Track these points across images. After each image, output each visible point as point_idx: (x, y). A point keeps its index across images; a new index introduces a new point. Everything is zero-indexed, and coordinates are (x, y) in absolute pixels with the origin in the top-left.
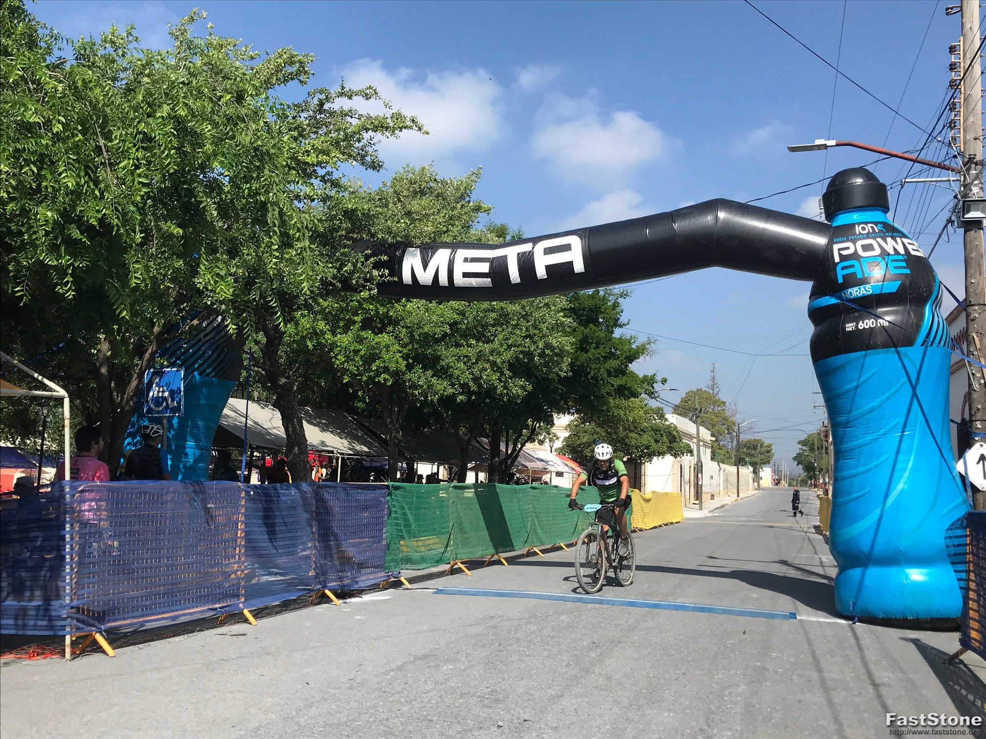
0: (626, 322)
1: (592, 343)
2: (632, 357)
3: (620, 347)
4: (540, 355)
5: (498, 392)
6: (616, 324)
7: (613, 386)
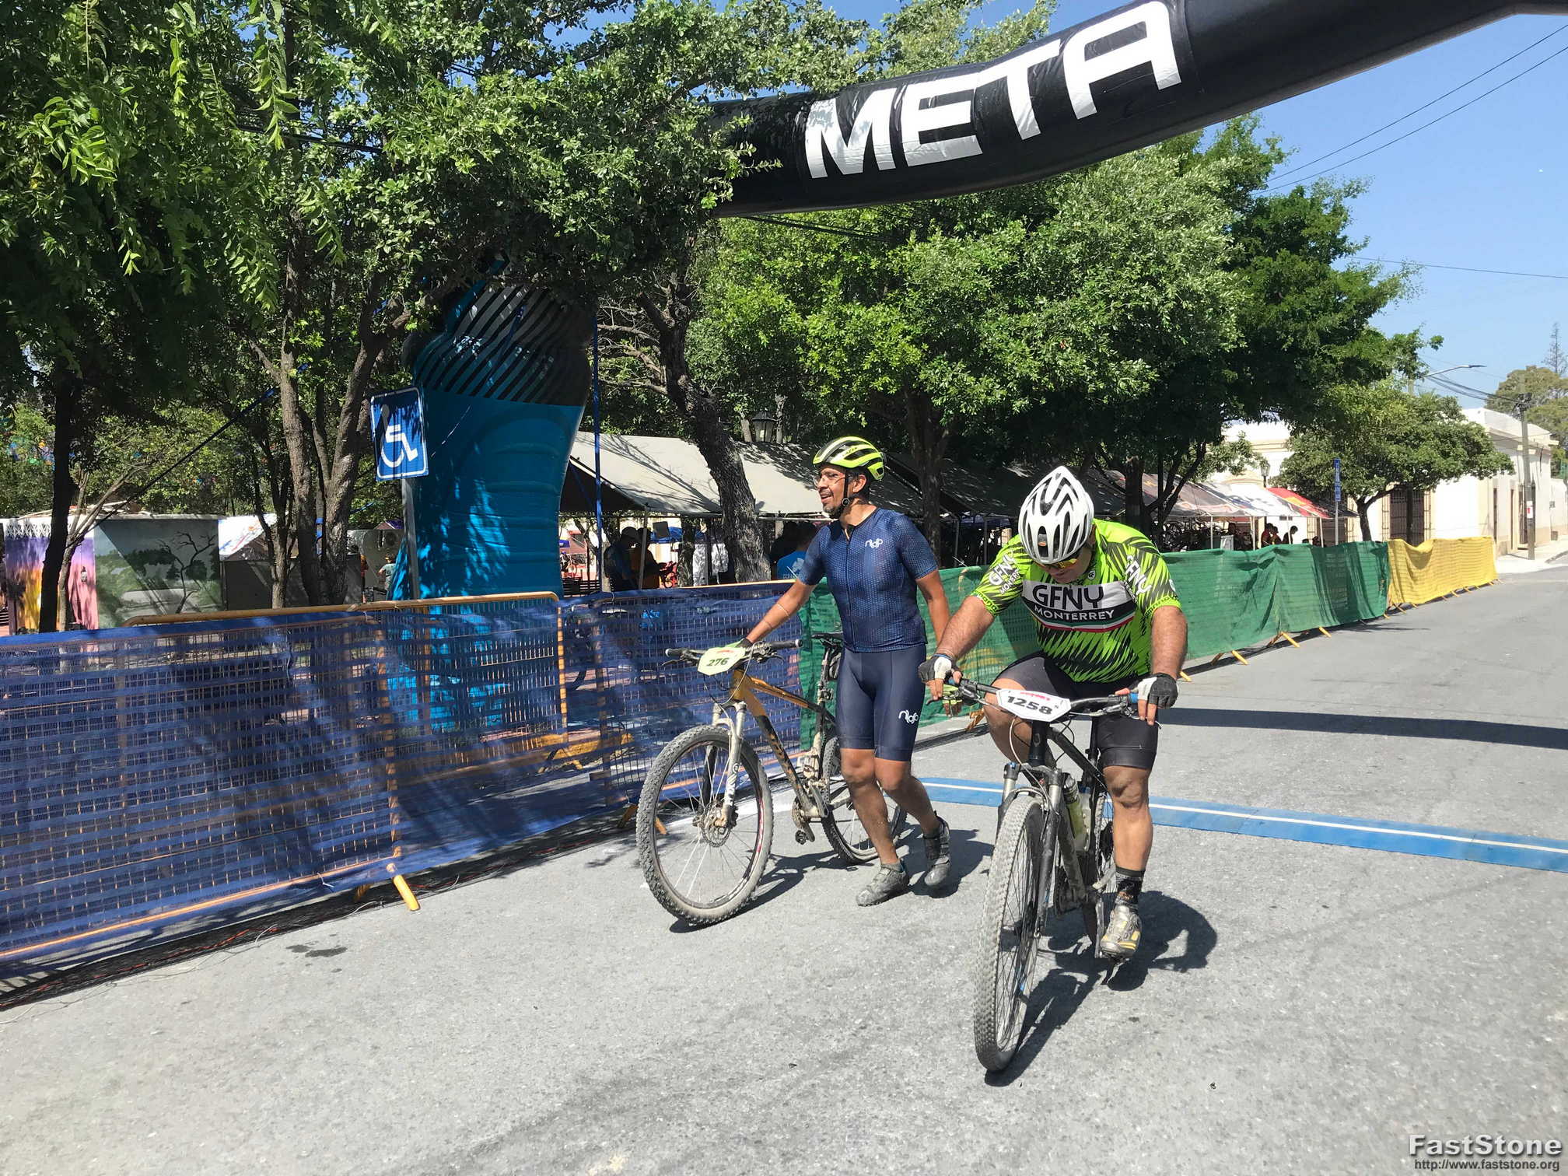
0: (1360, 243)
1: (1290, 284)
2: (1371, 303)
3: (1344, 287)
4: (1172, 313)
5: (1091, 387)
6: (1338, 247)
7: (1334, 361)
